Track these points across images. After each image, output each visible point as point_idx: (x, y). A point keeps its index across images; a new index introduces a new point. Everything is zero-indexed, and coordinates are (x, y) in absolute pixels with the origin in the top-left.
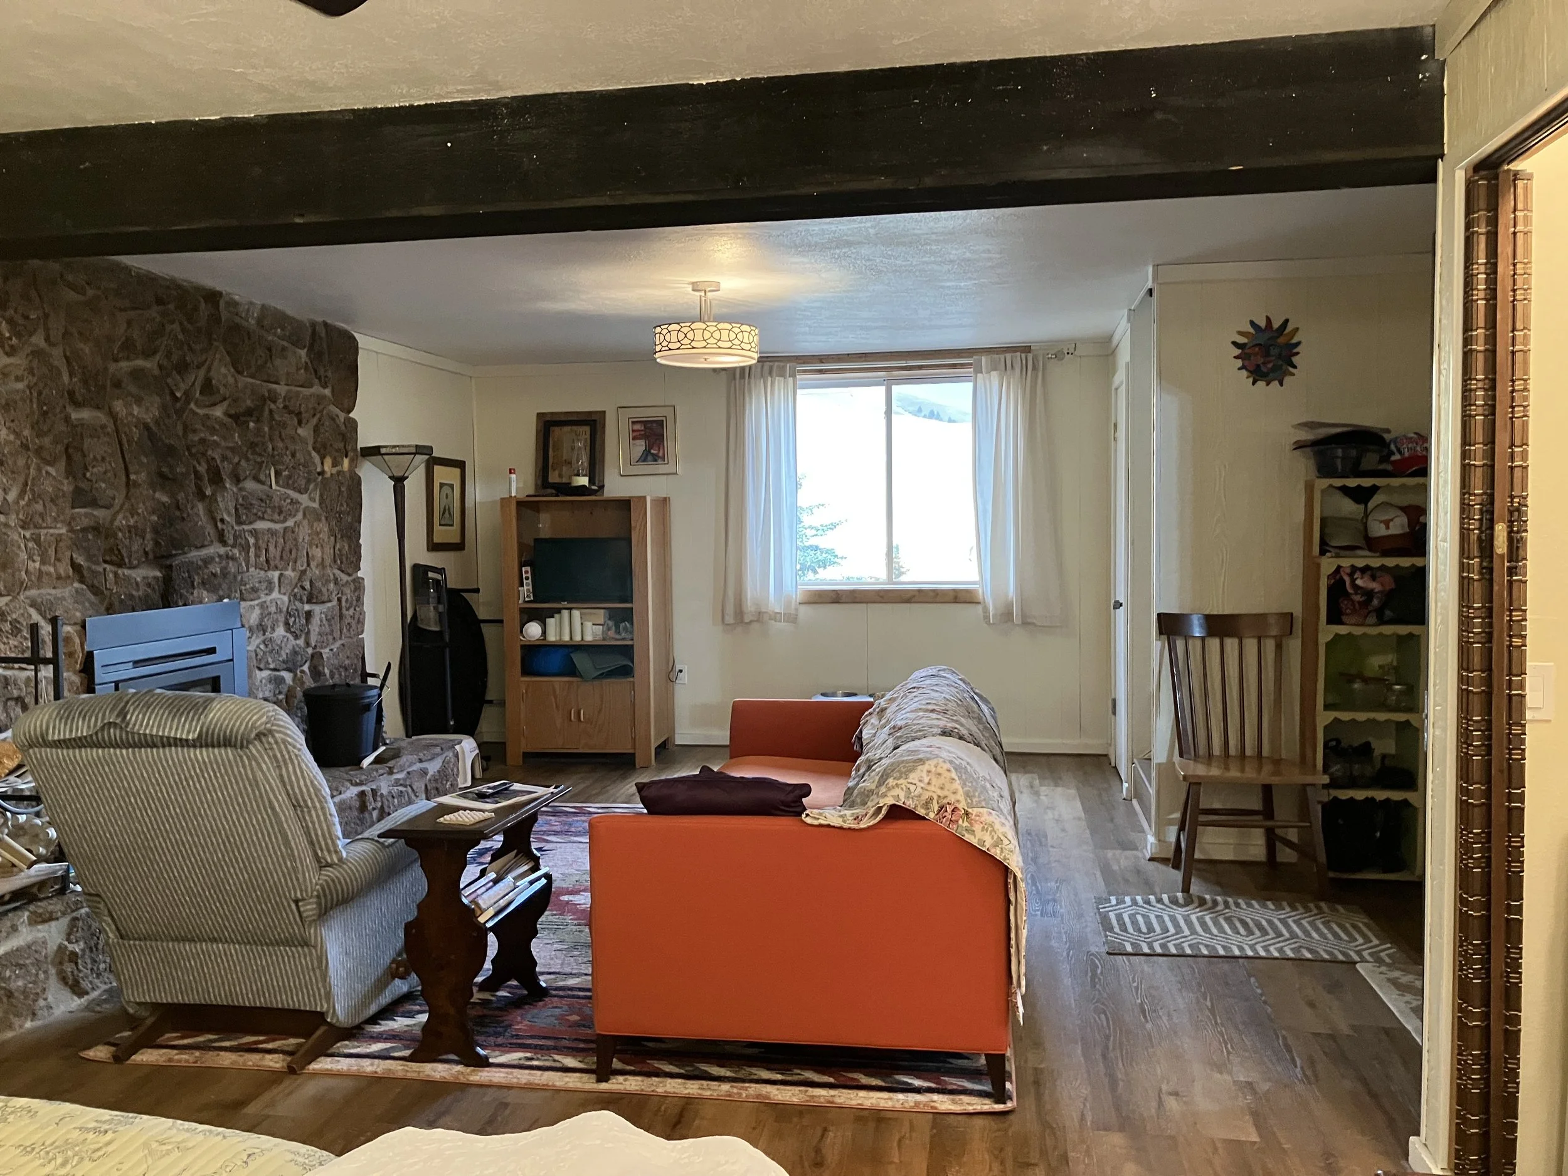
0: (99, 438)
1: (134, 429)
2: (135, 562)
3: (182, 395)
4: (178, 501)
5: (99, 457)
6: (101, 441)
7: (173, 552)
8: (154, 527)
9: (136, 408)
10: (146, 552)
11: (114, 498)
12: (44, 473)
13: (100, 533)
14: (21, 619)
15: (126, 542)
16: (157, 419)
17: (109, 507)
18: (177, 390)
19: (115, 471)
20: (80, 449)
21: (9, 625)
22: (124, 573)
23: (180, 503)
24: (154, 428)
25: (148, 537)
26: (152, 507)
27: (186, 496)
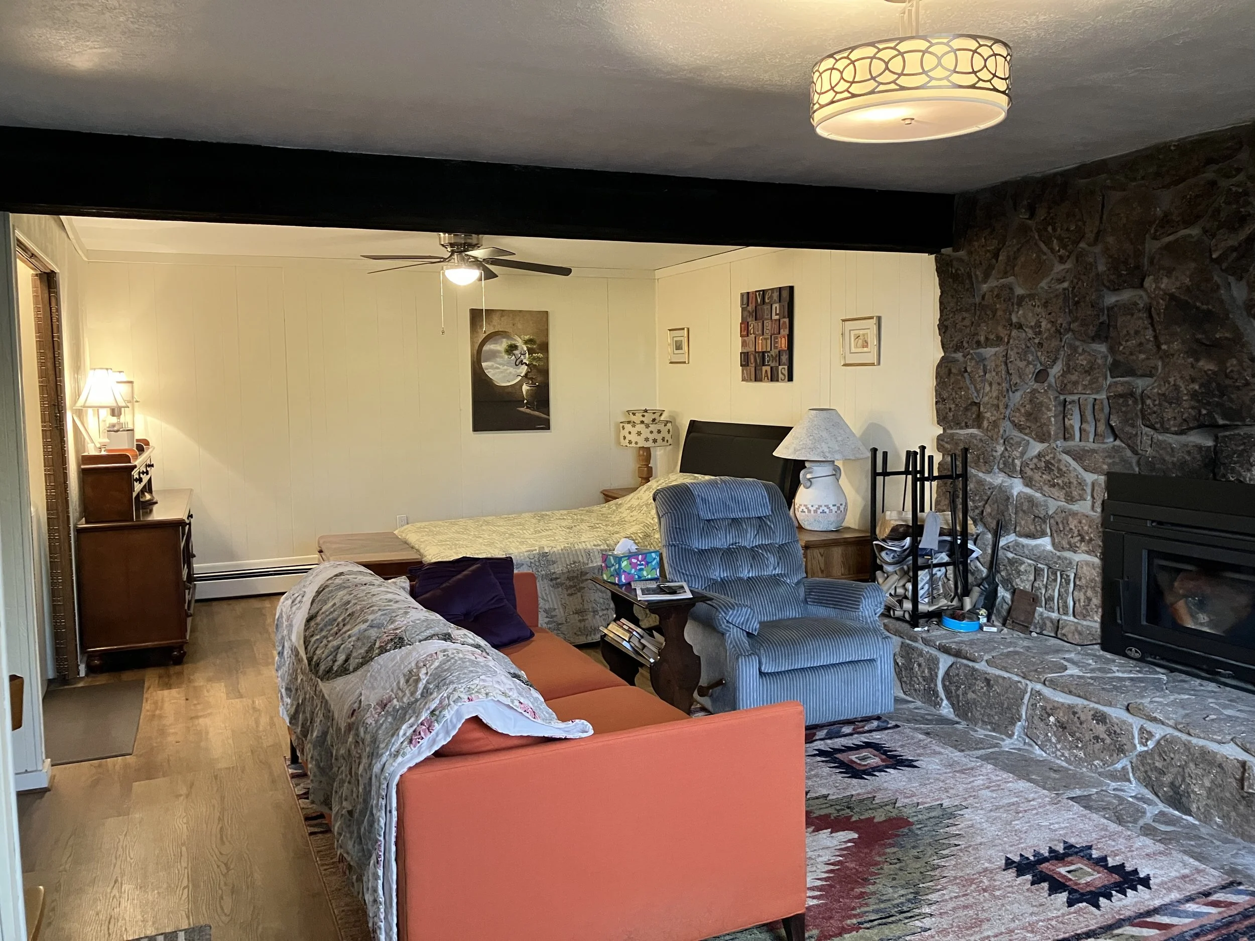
0: (1132, 315)
1: (1161, 301)
2: (1173, 429)
3: (1220, 255)
4: (1226, 369)
5: (1132, 332)
6: (1135, 317)
7: (1221, 422)
8: (1194, 395)
9: (1165, 280)
10: (1185, 420)
11: (1156, 368)
12: (1080, 350)
13: (1136, 399)
14: (1053, 461)
15: (1155, 409)
16: (1188, 287)
17: (1151, 375)
18: (1215, 251)
19: (1151, 343)
20: (1115, 327)
21: (1043, 464)
22: (1160, 438)
23: (1228, 371)
24: (1182, 297)
25: (1185, 405)
26: (1190, 375)
27: (1241, 363)
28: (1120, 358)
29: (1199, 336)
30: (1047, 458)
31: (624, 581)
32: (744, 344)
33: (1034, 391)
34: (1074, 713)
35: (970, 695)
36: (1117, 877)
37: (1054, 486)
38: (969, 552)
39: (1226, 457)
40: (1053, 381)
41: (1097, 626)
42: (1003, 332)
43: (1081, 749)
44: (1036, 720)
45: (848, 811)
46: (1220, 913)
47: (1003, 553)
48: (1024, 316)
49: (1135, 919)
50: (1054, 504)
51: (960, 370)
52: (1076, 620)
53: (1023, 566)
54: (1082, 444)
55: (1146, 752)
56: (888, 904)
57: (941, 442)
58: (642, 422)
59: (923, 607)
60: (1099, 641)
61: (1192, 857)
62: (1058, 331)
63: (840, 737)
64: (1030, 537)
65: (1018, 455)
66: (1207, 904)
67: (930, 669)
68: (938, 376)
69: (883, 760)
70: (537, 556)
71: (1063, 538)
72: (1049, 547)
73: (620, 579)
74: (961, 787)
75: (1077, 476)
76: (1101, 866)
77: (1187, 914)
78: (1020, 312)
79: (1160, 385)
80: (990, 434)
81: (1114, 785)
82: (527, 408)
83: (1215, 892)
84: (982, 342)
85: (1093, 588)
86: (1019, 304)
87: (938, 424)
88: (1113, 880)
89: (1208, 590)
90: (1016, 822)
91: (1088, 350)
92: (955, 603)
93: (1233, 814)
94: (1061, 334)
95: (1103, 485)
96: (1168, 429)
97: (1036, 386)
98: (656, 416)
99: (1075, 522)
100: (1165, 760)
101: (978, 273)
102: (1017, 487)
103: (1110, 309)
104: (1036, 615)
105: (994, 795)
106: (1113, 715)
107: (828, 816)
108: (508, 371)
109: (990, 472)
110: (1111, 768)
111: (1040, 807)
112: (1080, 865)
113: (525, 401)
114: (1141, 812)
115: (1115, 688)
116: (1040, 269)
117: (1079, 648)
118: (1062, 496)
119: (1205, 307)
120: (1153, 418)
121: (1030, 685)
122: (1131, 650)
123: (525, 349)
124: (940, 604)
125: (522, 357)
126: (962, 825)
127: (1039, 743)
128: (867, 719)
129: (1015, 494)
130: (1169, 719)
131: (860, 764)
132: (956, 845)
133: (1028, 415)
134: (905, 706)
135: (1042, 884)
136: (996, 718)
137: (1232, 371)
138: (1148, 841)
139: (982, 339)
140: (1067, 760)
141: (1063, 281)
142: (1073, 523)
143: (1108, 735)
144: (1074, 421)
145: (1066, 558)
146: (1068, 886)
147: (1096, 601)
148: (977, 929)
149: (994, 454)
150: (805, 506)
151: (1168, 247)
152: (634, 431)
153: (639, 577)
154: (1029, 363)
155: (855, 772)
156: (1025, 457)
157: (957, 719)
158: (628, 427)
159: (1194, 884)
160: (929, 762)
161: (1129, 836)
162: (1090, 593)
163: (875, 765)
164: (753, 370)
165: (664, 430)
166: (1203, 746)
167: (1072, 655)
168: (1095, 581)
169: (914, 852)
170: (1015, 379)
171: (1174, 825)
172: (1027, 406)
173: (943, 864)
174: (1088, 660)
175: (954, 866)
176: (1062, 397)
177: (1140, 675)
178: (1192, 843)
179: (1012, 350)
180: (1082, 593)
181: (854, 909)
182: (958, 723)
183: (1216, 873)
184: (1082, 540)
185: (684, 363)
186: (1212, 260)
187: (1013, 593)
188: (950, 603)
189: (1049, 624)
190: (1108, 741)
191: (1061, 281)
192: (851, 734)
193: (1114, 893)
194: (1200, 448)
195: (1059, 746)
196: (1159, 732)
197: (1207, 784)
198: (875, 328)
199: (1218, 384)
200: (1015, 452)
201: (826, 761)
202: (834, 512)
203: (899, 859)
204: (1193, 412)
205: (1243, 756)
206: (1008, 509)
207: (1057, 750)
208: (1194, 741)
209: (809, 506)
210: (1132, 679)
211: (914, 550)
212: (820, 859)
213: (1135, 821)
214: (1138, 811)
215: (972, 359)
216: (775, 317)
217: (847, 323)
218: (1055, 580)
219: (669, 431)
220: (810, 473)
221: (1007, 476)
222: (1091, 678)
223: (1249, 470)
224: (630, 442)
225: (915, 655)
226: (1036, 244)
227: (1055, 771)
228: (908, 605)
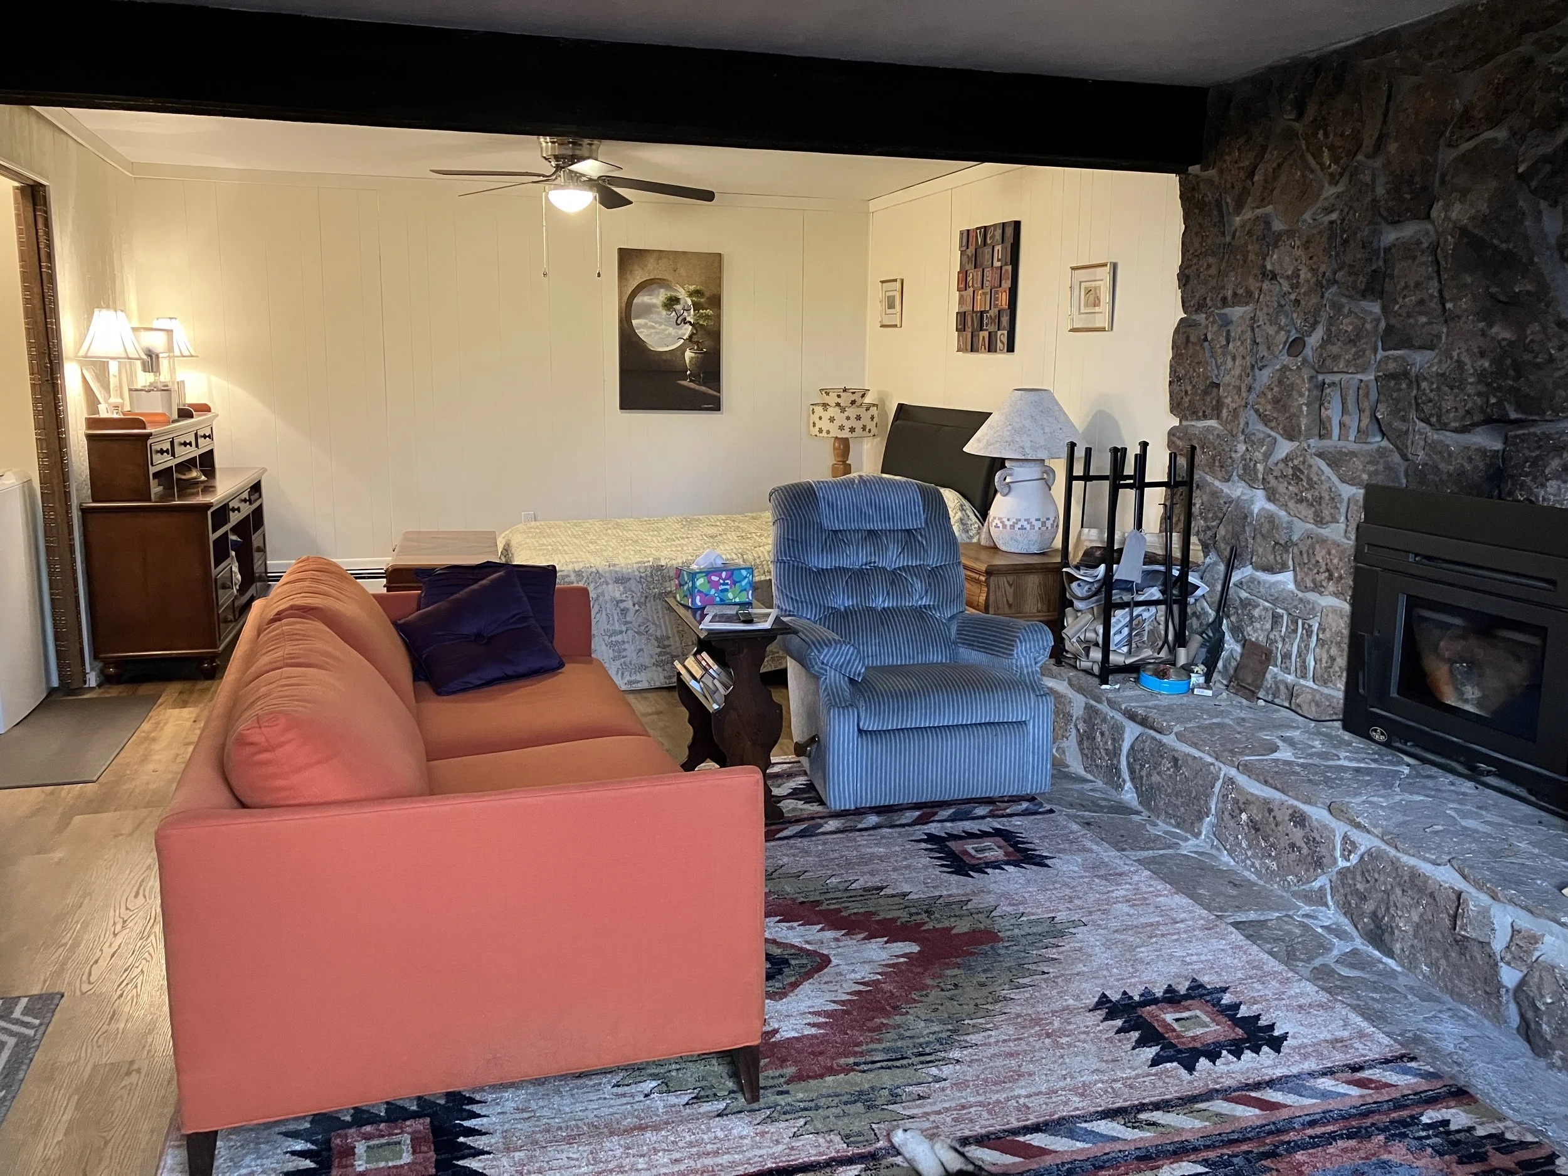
0: (1414, 258)
1: (1450, 238)
2: (1454, 425)
3: (1528, 169)
4: (1526, 338)
5: (1412, 284)
6: (1417, 262)
7: (1513, 415)
8: (1482, 376)
9: (1458, 207)
10: (1468, 412)
11: (1439, 336)
12: (1346, 310)
13: (1411, 382)
14: (1301, 467)
15: (1432, 395)
16: (1485, 216)
17: (1432, 348)
18: (1522, 162)
19: (1435, 300)
20: (1392, 277)
21: (1290, 471)
22: (1436, 437)
23: (1528, 340)
24: (1476, 231)
25: (1471, 390)
26: (1479, 347)
27: (1544, 328)
28: (1393, 321)
29: (1493, 290)
30: (1296, 462)
31: (699, 604)
32: (961, 301)
33: (1285, 368)
34: (1270, 811)
35: (1155, 778)
36: (1240, 1032)
37: (1301, 501)
38: (1189, 589)
39: (1515, 466)
40: (1310, 354)
41: (1341, 695)
42: (1253, 284)
43: (1274, 859)
44: (1226, 816)
45: (924, 916)
46: (1361, 1096)
47: (1236, 592)
48: (1280, 261)
49: (1234, 1091)
50: (1302, 527)
51: (1199, 338)
52: (1315, 687)
53: (1257, 610)
54: (1342, 443)
55: (1348, 868)
56: (909, 1042)
57: (1175, 439)
58: (838, 404)
59: (1115, 659)
60: (1341, 716)
61: (1362, 1015)
62: (1319, 284)
63: (967, 819)
64: (1268, 570)
65: (1260, 457)
66: (1349, 1083)
67: (1114, 740)
68: (1175, 346)
69: (1006, 854)
70: (649, 569)
71: (1307, 574)
72: (1291, 586)
73: (693, 601)
74: (1092, 897)
75: (1330, 488)
76: (1226, 1016)
77: (1316, 1093)
78: (1275, 257)
79: (1440, 361)
80: (1229, 427)
81: (1307, 909)
82: (691, 381)
83: (1371, 1067)
84: (1229, 298)
85: (1339, 644)
86: (1276, 246)
87: (1171, 412)
88: (1233, 1035)
89: (1480, 653)
90: (1143, 949)
91: (1356, 310)
92: (1163, 654)
93: (1443, 962)
94: (1322, 287)
95: (1361, 502)
96: (1446, 424)
97: (1285, 359)
98: (856, 397)
99: (1323, 552)
100: (1368, 881)
101: (1229, 200)
102: (1259, 503)
103: (1388, 250)
104: (1268, 676)
105: (1132, 912)
106: (1314, 817)
107: (894, 920)
108: (667, 332)
109: (1228, 480)
110: (1307, 887)
111: (1185, 932)
112: (1198, 1013)
113: (688, 372)
114: (1325, 949)
115: (1327, 781)
116: (1305, 194)
117: (1313, 724)
118: (1311, 519)
119: (1504, 246)
120: (1427, 409)
121: (1225, 769)
122: (1375, 731)
123: (690, 303)
124: (1143, 656)
125: (686, 314)
126: (1067, 947)
127: (1228, 847)
128: (1015, 799)
129: (1256, 511)
130: (1375, 827)
131: (973, 857)
132: (1044, 973)
133: (1276, 401)
134: (1078, 786)
135: (1132, 1033)
136: (1182, 809)
137: (1532, 341)
138: (1310, 988)
139: (1229, 293)
140: (1257, 873)
141: (1332, 211)
142: (1320, 554)
143: (1306, 844)
144: (1333, 412)
145: (1309, 602)
146: (1165, 1039)
147: (1342, 662)
148: (1007, 1085)
149: (1233, 455)
150: (999, 519)
151: (1464, 159)
152: (826, 415)
153: (722, 600)
154: (1281, 328)
155: (960, 865)
156: (1270, 462)
157: (1140, 808)
158: (819, 410)
159: (1346, 1053)
160: (1068, 862)
161: (1288, 979)
162: (1334, 651)
163: (993, 859)
164: (969, 335)
165: (866, 416)
166: (1413, 867)
167: (1296, 734)
168: (1342, 634)
169: (982, 978)
170: (1263, 351)
171: (1363, 969)
172: (1276, 389)
173: (1012, 996)
174: (1313, 740)
175: (1026, 1000)
176: (1320, 378)
177: (1373, 765)
178: (1377, 996)
179: (1261, 310)
180: (1324, 650)
181: (859, 1044)
182: (1138, 813)
183: (1386, 1040)
184: (1330, 578)
185: (896, 326)
186: (1520, 177)
187: (1244, 646)
188: (1156, 655)
189: (1282, 687)
190: (1305, 851)
191: (1328, 211)
192: (983, 817)
193: (1224, 1052)
194: (1482, 452)
195: (1249, 853)
196: (1365, 842)
197: (1416, 918)
198: (1108, 279)
199: (1514, 362)
200: (1257, 454)
201: (931, 850)
202: (1037, 528)
203: (955, 985)
204: (1479, 401)
205: (1460, 884)
206: (1245, 531)
207: (1248, 858)
208: (1404, 858)
209: (1005, 520)
210: (1357, 770)
211: (1108, 582)
212: (853, 976)
213: (1309, 960)
214: (1321, 946)
215: (1214, 322)
216: (997, 264)
217: (1077, 272)
218: (1295, 631)
219: (872, 418)
220: (1011, 475)
221: (1247, 487)
222: (1302, 765)
223: (1543, 486)
224: (821, 431)
225: (1098, 721)
226: (1302, 157)
227: (1235, 885)
228: (1096, 654)
